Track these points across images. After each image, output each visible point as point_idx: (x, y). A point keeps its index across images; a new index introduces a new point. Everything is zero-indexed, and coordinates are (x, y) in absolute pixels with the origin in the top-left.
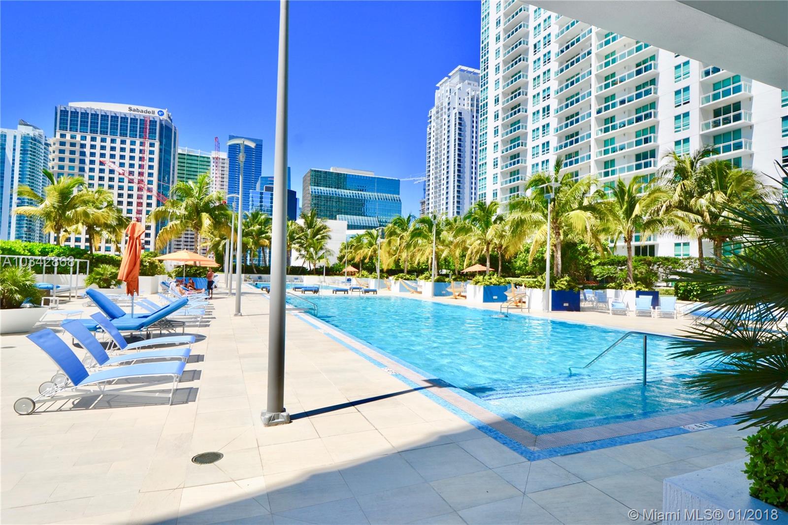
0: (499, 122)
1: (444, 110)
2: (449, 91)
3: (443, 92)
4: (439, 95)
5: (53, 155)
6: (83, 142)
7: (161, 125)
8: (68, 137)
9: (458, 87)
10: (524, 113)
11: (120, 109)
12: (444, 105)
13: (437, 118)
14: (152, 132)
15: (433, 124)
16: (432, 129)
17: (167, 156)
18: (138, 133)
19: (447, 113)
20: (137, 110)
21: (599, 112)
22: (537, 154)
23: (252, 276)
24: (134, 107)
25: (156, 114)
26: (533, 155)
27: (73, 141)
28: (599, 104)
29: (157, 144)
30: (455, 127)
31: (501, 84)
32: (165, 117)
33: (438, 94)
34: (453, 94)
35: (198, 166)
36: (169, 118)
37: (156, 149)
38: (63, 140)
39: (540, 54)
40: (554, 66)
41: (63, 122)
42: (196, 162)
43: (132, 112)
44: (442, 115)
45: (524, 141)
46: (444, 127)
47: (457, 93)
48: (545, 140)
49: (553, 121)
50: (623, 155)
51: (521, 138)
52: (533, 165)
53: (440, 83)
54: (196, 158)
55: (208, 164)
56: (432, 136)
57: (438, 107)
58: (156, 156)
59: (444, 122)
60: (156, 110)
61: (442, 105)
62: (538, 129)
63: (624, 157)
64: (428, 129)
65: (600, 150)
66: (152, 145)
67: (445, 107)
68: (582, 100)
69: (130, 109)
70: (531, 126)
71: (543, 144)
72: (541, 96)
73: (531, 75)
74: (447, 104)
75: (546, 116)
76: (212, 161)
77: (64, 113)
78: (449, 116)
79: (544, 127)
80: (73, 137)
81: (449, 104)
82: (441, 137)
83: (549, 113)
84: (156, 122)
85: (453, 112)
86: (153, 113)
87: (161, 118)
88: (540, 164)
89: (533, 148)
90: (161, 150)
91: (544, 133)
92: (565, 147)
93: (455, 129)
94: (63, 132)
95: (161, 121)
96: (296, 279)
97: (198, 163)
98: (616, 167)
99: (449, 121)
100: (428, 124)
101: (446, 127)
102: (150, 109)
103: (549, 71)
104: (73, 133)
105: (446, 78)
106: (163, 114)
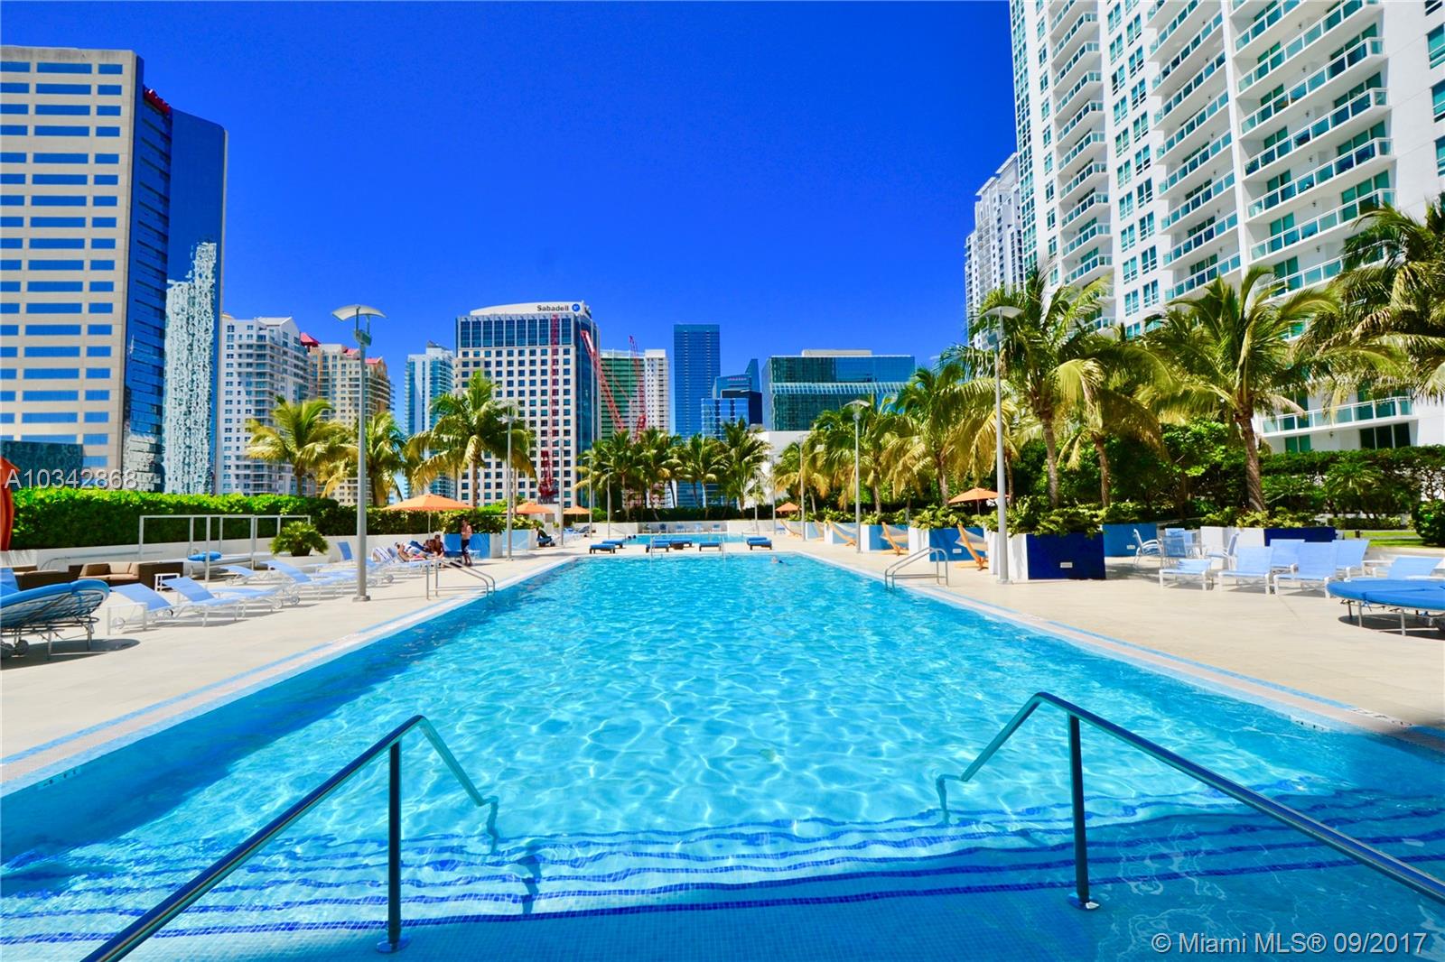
0: (1057, 229)
1: (991, 233)
2: (998, 200)
3: (988, 203)
4: (981, 209)
5: (456, 380)
6: (487, 359)
7: (576, 324)
8: (471, 356)
9: (1014, 189)
10: (1102, 203)
11: (527, 310)
12: (991, 224)
13: (981, 247)
14: (566, 334)
15: (974, 258)
16: (974, 267)
17: (586, 365)
18: (549, 339)
19: (997, 235)
20: (548, 308)
21: (1252, 168)
22: (1133, 274)
23: (651, 524)
24: (544, 305)
25: (571, 310)
26: (1126, 277)
27: (477, 359)
28: (1251, 153)
29: (573, 350)
30: (1013, 256)
31: (1055, 163)
32: (581, 312)
33: (979, 207)
34: (1007, 203)
35: (629, 373)
36: (587, 312)
37: (572, 357)
38: (465, 359)
39: (1125, 91)
40: (1154, 104)
41: (465, 336)
42: (625, 368)
43: (541, 312)
44: (988, 241)
45: (1105, 256)
46: (993, 260)
47: (1012, 201)
48: (1146, 245)
49: (1160, 207)
50: (1314, 246)
51: (1100, 250)
52: (1127, 296)
53: (983, 189)
54: (625, 362)
55: (640, 368)
56: (973, 278)
57: (980, 230)
58: (572, 367)
59: (992, 252)
60: (570, 304)
61: (987, 224)
62: (1131, 228)
63: (1318, 249)
64: (967, 269)
65: (1260, 243)
66: (566, 352)
67: (993, 227)
68: (1213, 154)
69: (540, 309)
70: (1117, 224)
71: (1144, 254)
72: (1133, 166)
73: (1111, 131)
74: (996, 222)
75: (1146, 200)
76: (646, 363)
77: (465, 325)
78: (1000, 241)
79: (1142, 221)
80: (476, 354)
81: (999, 220)
82: (989, 278)
83: (1150, 194)
84: (570, 320)
85: (1007, 233)
86: (567, 308)
87: (577, 314)
88: (1141, 292)
89: (1126, 264)
90: (577, 357)
91: (1145, 232)
92: (1186, 251)
93: (1014, 260)
94: (465, 350)
95: (576, 318)
96: (716, 526)
97: (629, 368)
98: (1302, 272)
99: (1001, 249)
100: (965, 259)
101: (997, 259)
102: (562, 304)
103: (1144, 116)
104: (476, 349)
105: (992, 179)
106: (578, 309)
